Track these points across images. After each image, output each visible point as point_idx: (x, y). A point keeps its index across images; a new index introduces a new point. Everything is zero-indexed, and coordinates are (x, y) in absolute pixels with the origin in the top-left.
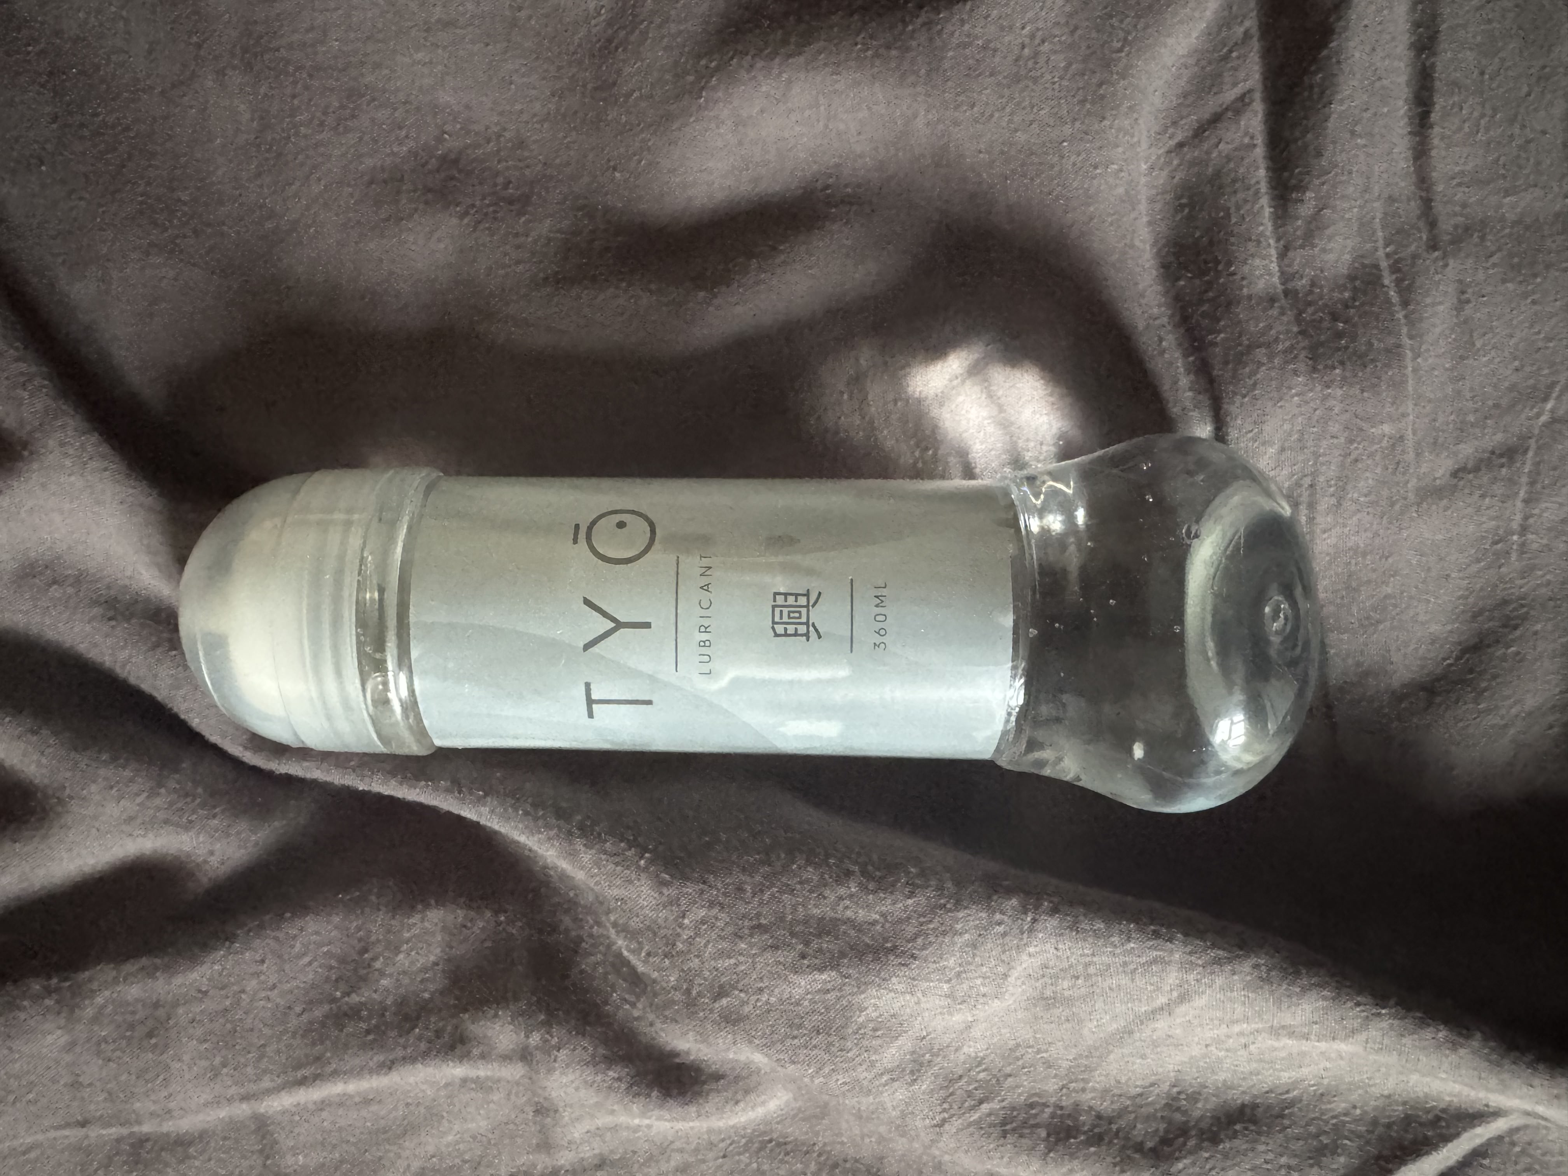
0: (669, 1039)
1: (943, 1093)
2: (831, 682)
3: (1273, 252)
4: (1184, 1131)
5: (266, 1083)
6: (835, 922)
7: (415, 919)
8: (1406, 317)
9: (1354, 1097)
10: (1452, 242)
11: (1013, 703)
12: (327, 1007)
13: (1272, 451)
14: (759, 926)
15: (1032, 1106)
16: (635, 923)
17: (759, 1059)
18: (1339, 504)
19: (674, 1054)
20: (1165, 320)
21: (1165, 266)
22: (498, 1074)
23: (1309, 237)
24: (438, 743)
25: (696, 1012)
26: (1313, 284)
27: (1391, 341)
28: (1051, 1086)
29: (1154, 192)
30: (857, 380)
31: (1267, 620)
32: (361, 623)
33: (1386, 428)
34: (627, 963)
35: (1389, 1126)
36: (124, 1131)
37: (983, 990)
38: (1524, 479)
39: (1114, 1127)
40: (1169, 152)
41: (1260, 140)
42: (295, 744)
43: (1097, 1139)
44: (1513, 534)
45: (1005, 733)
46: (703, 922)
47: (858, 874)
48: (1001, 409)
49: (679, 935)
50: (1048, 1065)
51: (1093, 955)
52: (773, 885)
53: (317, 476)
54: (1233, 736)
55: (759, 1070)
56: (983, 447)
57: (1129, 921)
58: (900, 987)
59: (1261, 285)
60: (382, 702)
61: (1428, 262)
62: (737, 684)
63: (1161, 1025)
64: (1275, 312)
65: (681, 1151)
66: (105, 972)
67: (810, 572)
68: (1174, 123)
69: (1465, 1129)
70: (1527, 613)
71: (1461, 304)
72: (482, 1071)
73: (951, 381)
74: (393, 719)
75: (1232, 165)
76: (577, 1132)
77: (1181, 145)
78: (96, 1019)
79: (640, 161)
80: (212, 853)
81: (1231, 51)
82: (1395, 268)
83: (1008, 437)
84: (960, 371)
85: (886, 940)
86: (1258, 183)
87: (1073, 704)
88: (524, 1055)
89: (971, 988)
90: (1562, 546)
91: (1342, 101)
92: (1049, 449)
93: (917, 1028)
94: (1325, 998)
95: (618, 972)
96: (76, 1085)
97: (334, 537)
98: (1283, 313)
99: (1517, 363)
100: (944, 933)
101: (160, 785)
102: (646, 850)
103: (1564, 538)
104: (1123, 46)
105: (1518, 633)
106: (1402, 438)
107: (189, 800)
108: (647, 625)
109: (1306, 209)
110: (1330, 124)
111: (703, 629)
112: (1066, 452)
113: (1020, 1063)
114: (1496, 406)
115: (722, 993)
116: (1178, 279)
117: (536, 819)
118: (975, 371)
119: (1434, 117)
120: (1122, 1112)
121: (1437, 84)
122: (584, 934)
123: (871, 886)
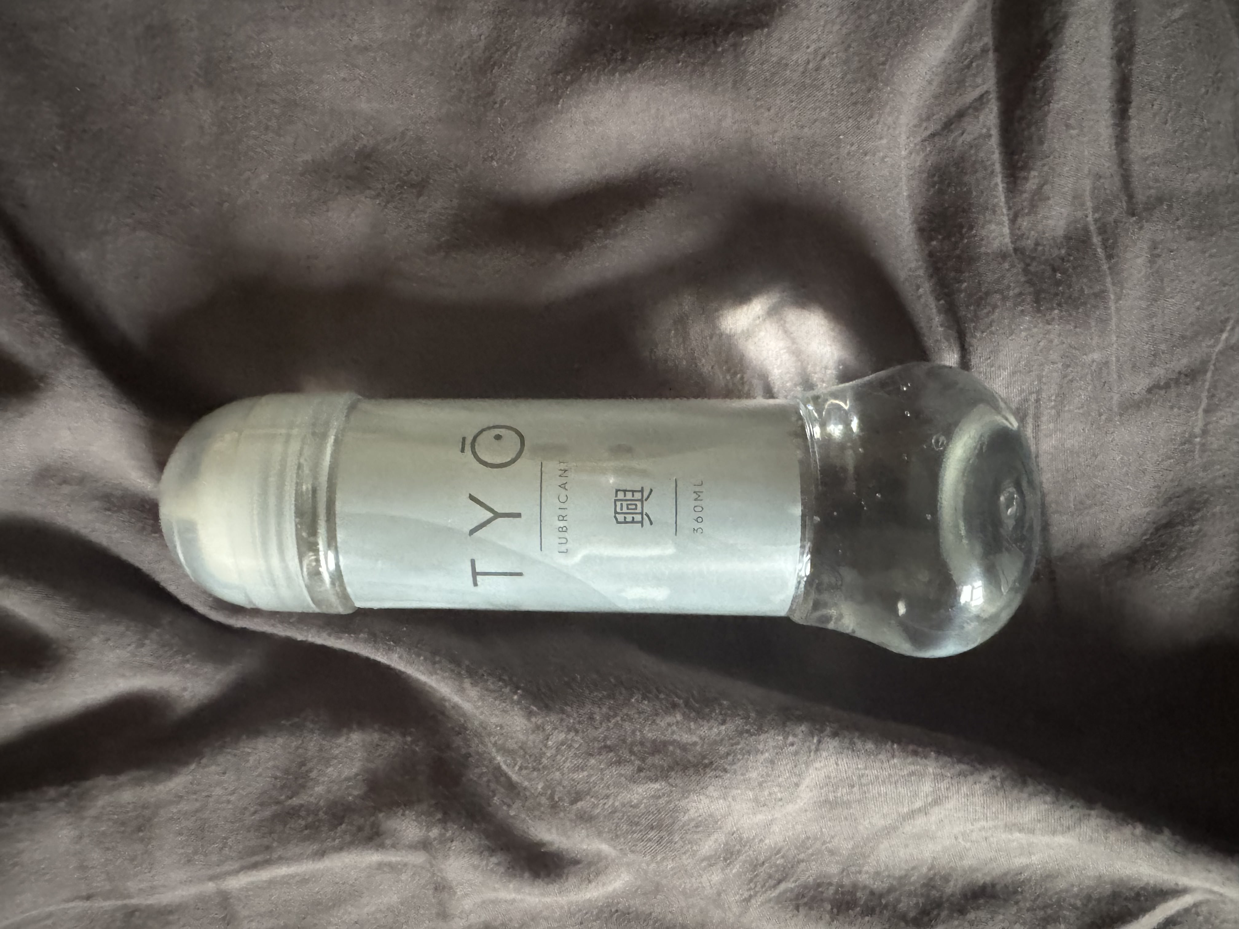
0: (536, 833)
1: (749, 876)
2: (660, 558)
3: (1005, 219)
4: (938, 904)
5: (226, 867)
6: (665, 744)
7: (341, 740)
8: (1110, 268)
9: (1072, 877)
10: (1146, 209)
11: (802, 574)
12: (274, 808)
13: (1005, 373)
14: (605, 747)
15: (819, 885)
16: (511, 744)
17: (605, 848)
18: (1058, 414)
19: (541, 844)
20: (921, 272)
21: (921, 230)
22: (406, 860)
23: (1033, 207)
24: (359, 604)
25: (558, 813)
26: (1037, 244)
27: (1097, 288)
28: (834, 869)
29: (911, 172)
30: (681, 321)
31: (1003, 507)
32: (299, 513)
33: (1096, 356)
34: (505, 775)
35: (1099, 900)
36: (120, 903)
37: (779, 795)
38: (1204, 395)
39: (884, 901)
40: (923, 141)
41: (995, 132)
42: (249, 606)
43: (869, 911)
44: (1196, 437)
45: (795, 598)
46: (563, 744)
47: (683, 705)
48: (794, 341)
49: (545, 753)
50: (832, 852)
51: (866, 768)
52: (615, 715)
53: (264, 400)
54: (974, 598)
55: (606, 858)
56: (780, 371)
57: (893, 742)
58: (716, 794)
59: (996, 244)
60: (315, 574)
61: (1127, 225)
62: (587, 559)
63: (920, 821)
64: (1006, 265)
65: (546, 919)
66: (103, 781)
67: (644, 473)
68: (928, 119)
69: (1159, 903)
70: (1208, 499)
71: (1154, 258)
72: (392, 857)
73: (754, 320)
74: (322, 589)
75: (972, 152)
76: (467, 904)
77: (933, 135)
78: (97, 818)
79: (511, 153)
80: (185, 689)
81: (971, 62)
82: (1102, 230)
83: (799, 364)
84: (761, 313)
85: (704, 757)
86: (993, 164)
87: (849, 575)
88: (425, 845)
89: (770, 794)
90: (1235, 447)
91: (1059, 100)
92: (832, 372)
93: (729, 825)
94: (1045, 802)
95: (498, 781)
96: (82, 868)
97: (278, 448)
98: (1013, 266)
99: (1198, 303)
100: (749, 753)
101: (146, 637)
102: (518, 688)
103: (1237, 440)
104: (887, 60)
105: (1200, 514)
106: (1106, 363)
107: (166, 649)
108: (519, 515)
109: (1031, 184)
110: (1050, 119)
111: (561, 518)
112: (845, 376)
113: (810, 851)
114: (1183, 337)
115: (577, 797)
116: (931, 239)
117: (434, 663)
118: (773, 312)
119: (1132, 112)
120: (891, 890)
121: (1134, 86)
122: (472, 750)
123: (693, 715)
